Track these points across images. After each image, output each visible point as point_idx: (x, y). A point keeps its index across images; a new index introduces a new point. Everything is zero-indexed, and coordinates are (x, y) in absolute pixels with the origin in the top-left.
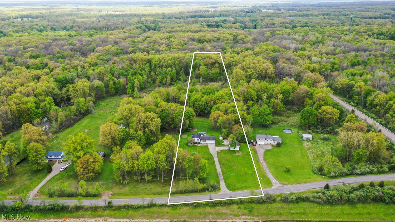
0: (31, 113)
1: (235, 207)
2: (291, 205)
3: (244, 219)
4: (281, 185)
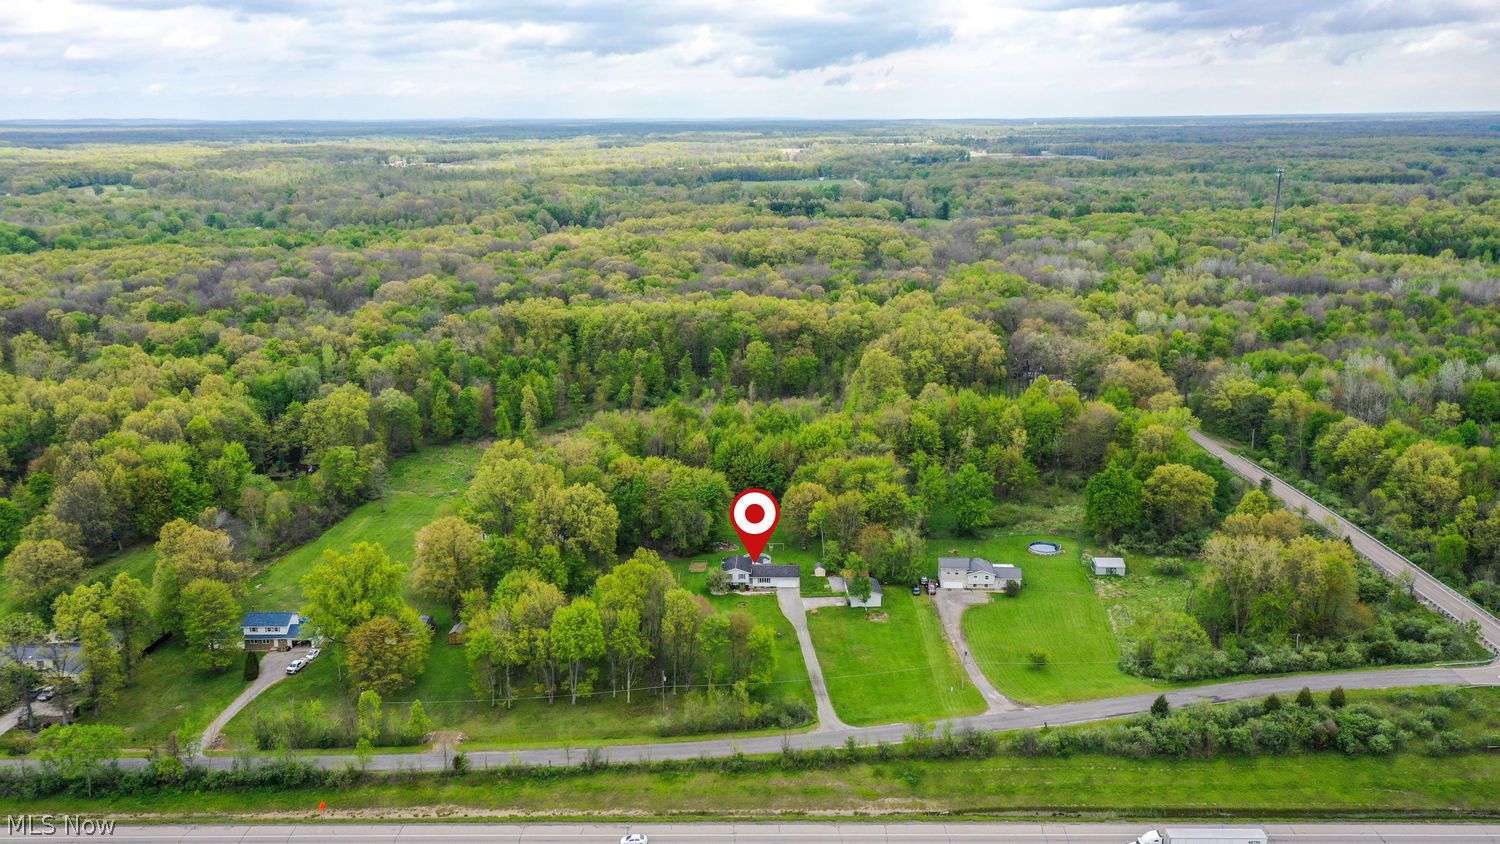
0: (175, 494)
1: (865, 771)
2: (1045, 764)
3: (892, 806)
4: (1013, 707)
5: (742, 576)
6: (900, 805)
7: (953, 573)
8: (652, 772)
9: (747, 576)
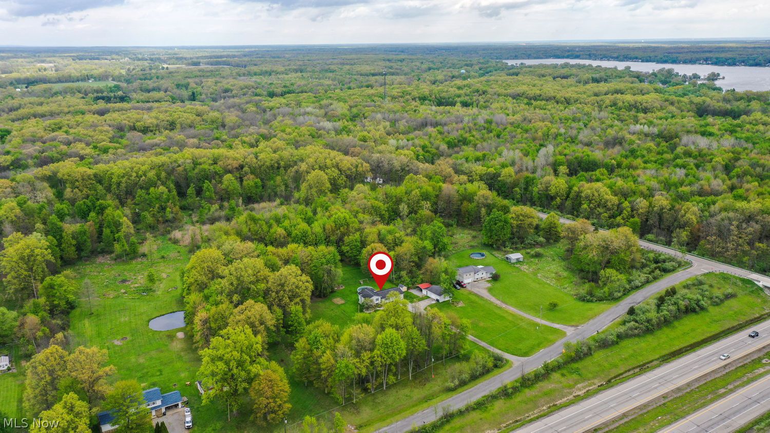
1: (556, 376)
2: (616, 349)
3: (584, 388)
4: (573, 328)
5: (377, 300)
6: (587, 386)
7: (468, 275)
8: (474, 409)
9: (380, 299)
